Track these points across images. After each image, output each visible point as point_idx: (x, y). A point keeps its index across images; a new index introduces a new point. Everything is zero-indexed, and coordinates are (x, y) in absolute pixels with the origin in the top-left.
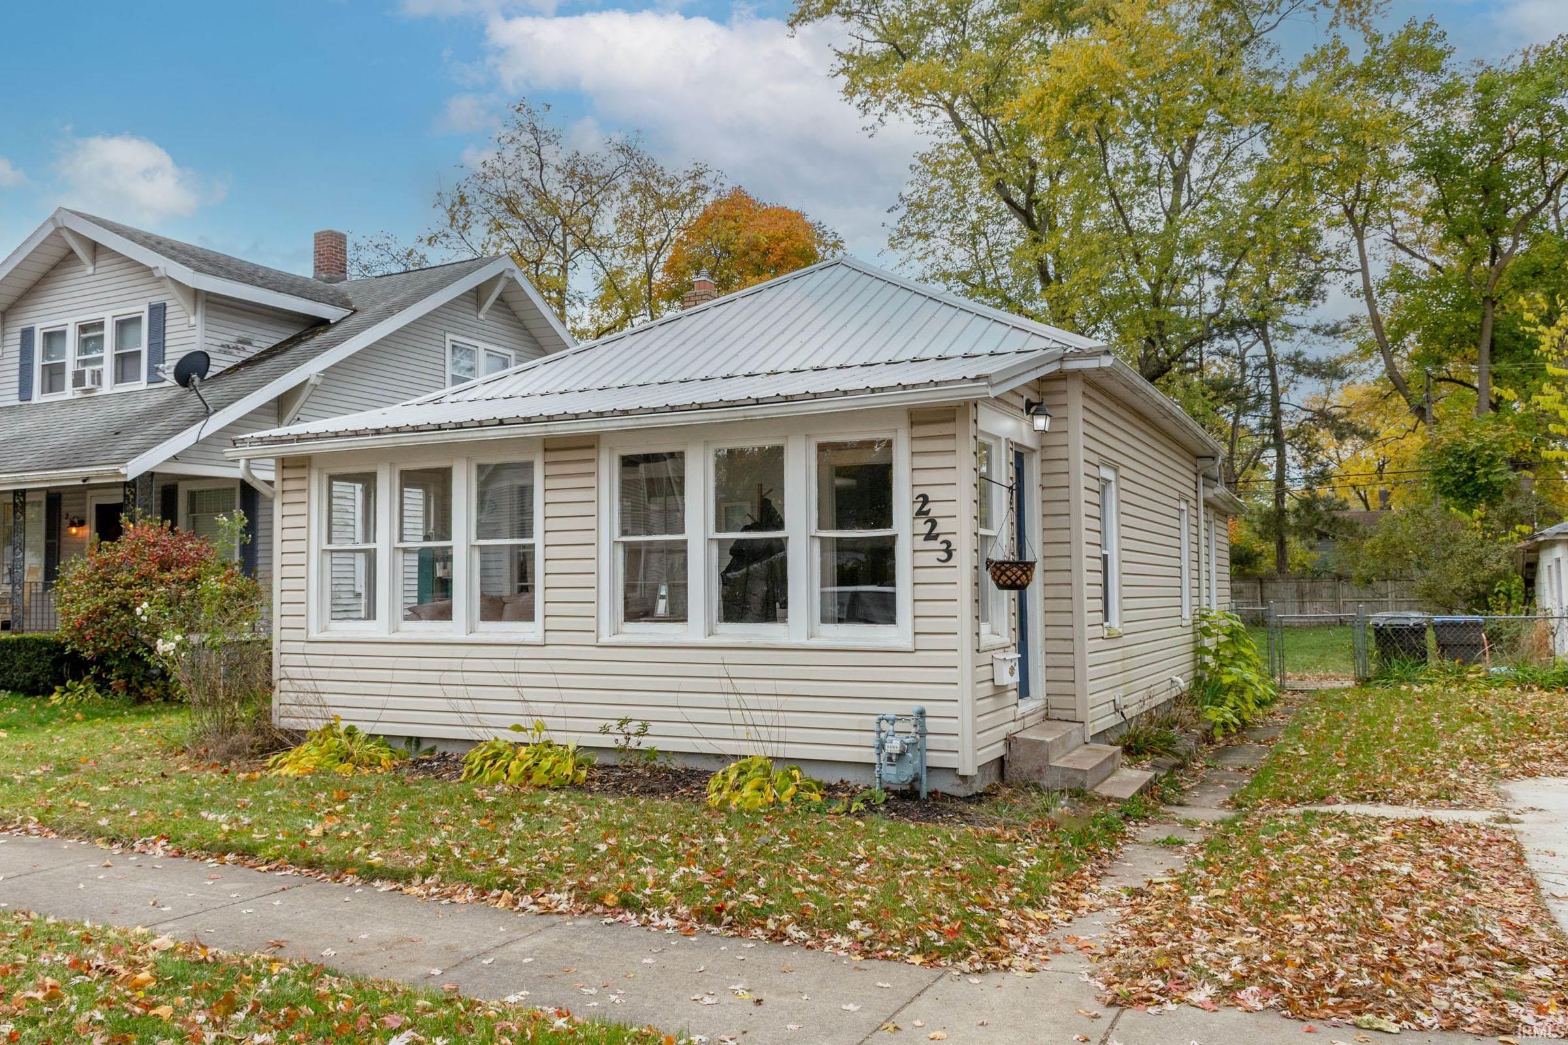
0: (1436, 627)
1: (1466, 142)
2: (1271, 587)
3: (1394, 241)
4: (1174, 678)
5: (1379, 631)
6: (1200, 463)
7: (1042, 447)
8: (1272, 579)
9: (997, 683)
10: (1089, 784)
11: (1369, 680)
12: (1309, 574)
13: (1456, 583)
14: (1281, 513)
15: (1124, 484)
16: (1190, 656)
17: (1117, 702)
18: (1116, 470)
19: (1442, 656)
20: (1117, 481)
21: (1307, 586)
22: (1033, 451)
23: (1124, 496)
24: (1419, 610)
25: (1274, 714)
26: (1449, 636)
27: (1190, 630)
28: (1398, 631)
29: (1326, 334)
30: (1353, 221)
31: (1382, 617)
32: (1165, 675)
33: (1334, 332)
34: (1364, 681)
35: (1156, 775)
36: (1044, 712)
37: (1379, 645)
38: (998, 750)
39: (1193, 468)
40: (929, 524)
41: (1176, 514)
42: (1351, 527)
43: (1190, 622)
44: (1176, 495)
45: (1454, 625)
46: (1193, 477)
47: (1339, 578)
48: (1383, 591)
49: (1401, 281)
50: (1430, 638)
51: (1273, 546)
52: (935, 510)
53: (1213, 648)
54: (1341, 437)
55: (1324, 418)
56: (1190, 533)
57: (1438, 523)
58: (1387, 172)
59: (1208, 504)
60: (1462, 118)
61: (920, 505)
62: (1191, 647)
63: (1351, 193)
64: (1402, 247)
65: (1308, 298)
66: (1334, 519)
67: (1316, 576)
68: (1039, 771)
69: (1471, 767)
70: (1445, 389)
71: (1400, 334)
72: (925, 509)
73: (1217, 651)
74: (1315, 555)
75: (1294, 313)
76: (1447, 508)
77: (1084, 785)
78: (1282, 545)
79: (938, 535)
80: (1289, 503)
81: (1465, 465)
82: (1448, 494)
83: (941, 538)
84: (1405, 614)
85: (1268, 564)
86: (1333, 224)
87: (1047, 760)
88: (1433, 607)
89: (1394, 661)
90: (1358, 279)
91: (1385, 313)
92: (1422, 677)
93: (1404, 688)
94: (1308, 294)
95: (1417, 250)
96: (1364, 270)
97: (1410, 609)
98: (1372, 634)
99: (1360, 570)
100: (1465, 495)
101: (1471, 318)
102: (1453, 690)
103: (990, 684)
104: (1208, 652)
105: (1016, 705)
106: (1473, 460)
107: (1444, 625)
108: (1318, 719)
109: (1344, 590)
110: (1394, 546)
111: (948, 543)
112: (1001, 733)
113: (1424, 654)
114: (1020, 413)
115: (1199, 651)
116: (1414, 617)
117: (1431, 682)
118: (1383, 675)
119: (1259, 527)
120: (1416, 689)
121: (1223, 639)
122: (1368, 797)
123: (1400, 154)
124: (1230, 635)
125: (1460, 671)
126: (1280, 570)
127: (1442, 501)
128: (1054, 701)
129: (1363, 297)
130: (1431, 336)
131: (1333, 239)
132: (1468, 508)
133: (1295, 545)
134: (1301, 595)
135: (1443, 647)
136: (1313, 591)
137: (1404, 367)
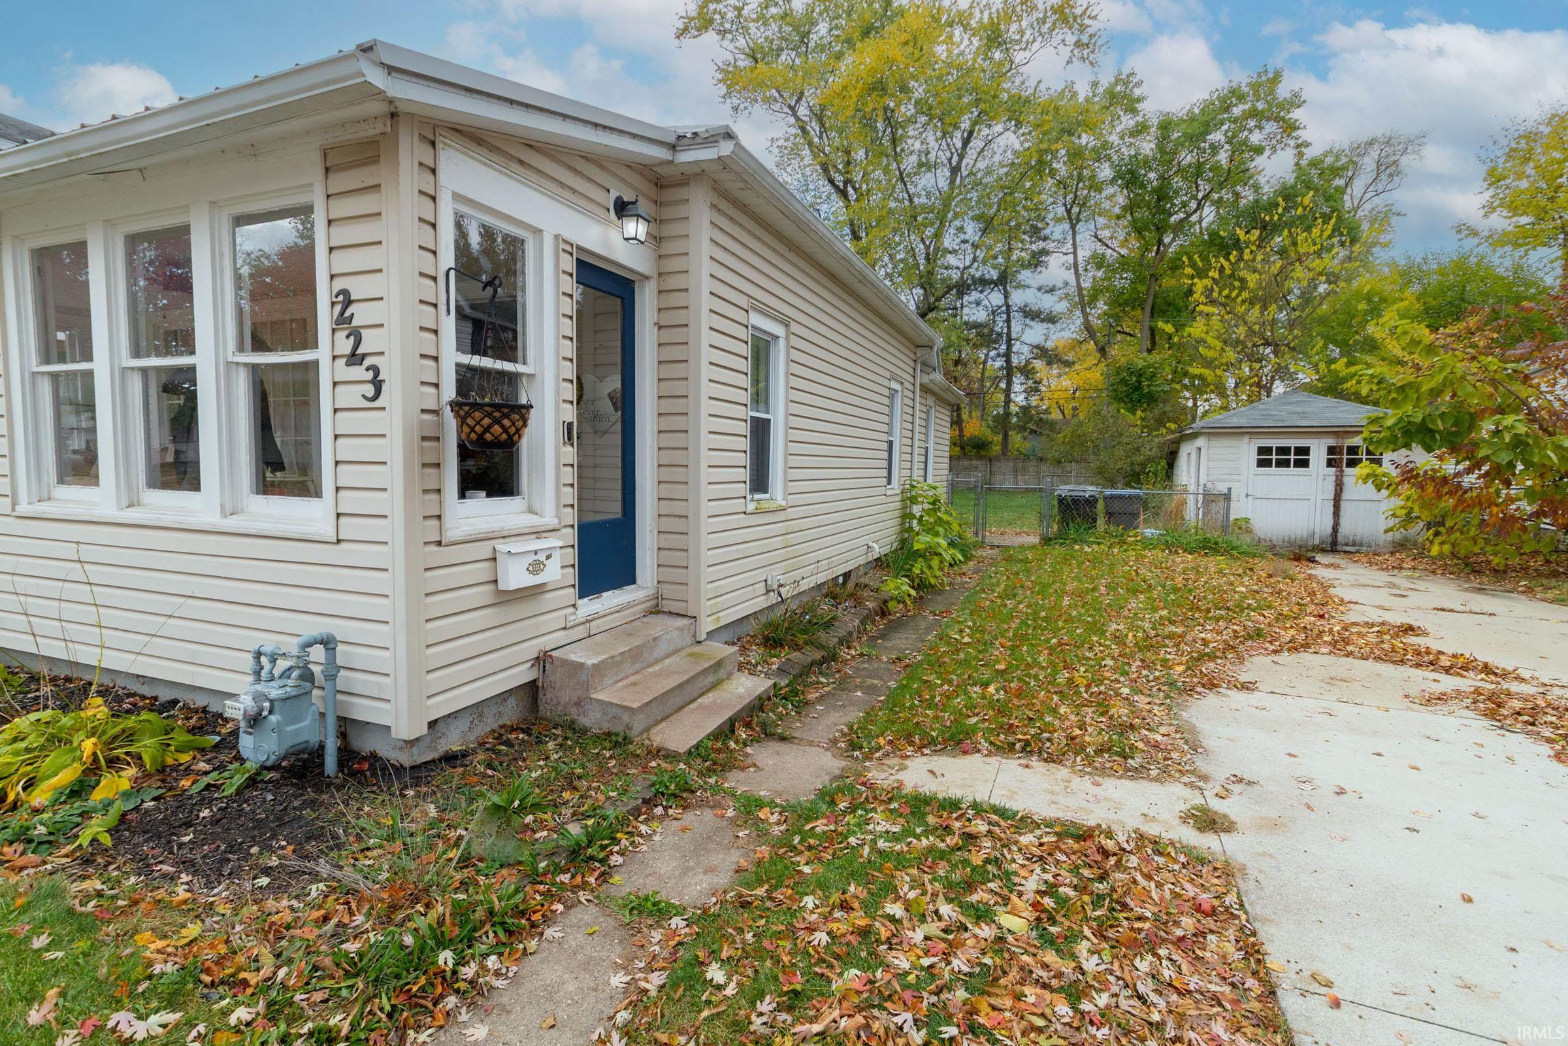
0: (1105, 498)
1: (1147, 164)
2: (996, 464)
3: (1096, 236)
4: (871, 544)
5: (1061, 500)
6: (919, 352)
7: (660, 274)
8: (997, 459)
9: (501, 587)
10: (637, 727)
11: (1050, 539)
12: (1022, 457)
13: (1120, 464)
14: (1007, 414)
15: (795, 341)
16: (897, 521)
17: (769, 582)
18: (787, 326)
19: (1108, 522)
20: (787, 339)
21: (1021, 465)
22: (647, 278)
23: (795, 355)
24: (1092, 484)
25: (964, 574)
26: (1116, 506)
27: (899, 498)
28: (1076, 501)
29: (1047, 292)
30: (1070, 218)
31: (1064, 490)
32: (862, 541)
33: (1051, 290)
34: (1047, 540)
35: (775, 685)
36: (654, 602)
37: (1060, 511)
38: (522, 675)
39: (912, 356)
40: (352, 338)
41: (886, 392)
42: (1052, 425)
43: (898, 492)
44: (887, 375)
45: (1120, 497)
46: (912, 364)
47: (1041, 459)
48: (1068, 469)
49: (1098, 261)
50: (1101, 505)
51: (1000, 437)
52: (361, 314)
53: (918, 515)
54: (1049, 364)
55: (1042, 352)
56: (903, 412)
57: (1111, 420)
58: (1097, 187)
59: (925, 389)
60: (1147, 146)
61: (338, 308)
62: (897, 513)
63: (1070, 197)
64: (1100, 240)
65: (1036, 266)
66: (1041, 419)
67: (1027, 458)
68: (578, 704)
69: (1144, 672)
70: (1119, 337)
71: (1094, 298)
72: (347, 314)
73: (921, 517)
74: (1028, 445)
75: (1025, 275)
76: (1118, 411)
77: (630, 729)
78: (1006, 436)
79: (364, 356)
80: (1014, 408)
81: (1134, 379)
82: (1119, 400)
83: (368, 362)
84: (1082, 487)
85: (996, 449)
86: (1058, 220)
87: (587, 690)
88: (1102, 482)
89: (1071, 525)
90: (1071, 258)
91: (1086, 284)
92: (1092, 539)
93: (1077, 547)
94: (1036, 261)
95: (1109, 242)
96: (1075, 253)
97: (1084, 483)
98: (1056, 503)
99: (1053, 454)
100: (1131, 401)
101: (1142, 288)
102: (1116, 550)
103: (490, 587)
104: (914, 517)
105: (574, 606)
106: (1141, 375)
107: (1112, 497)
108: (998, 584)
109: (1044, 467)
110: (1079, 436)
111: (375, 369)
112: (531, 649)
113: (1095, 520)
114: (603, 213)
115: (906, 516)
116: (1090, 490)
117: (1099, 544)
118: (1062, 535)
119: (991, 423)
120: (1086, 549)
121: (926, 506)
122: (1018, 746)
123: (1105, 172)
124: (933, 503)
125: (1122, 535)
126: (1004, 454)
127: (1115, 405)
128: (666, 590)
129: (1072, 270)
130: (1115, 302)
131: (1057, 230)
132: (1133, 411)
133: (1016, 439)
134: (1016, 471)
135: (1110, 515)
136: (1024, 468)
137: (1096, 323)
